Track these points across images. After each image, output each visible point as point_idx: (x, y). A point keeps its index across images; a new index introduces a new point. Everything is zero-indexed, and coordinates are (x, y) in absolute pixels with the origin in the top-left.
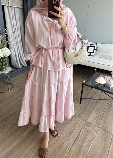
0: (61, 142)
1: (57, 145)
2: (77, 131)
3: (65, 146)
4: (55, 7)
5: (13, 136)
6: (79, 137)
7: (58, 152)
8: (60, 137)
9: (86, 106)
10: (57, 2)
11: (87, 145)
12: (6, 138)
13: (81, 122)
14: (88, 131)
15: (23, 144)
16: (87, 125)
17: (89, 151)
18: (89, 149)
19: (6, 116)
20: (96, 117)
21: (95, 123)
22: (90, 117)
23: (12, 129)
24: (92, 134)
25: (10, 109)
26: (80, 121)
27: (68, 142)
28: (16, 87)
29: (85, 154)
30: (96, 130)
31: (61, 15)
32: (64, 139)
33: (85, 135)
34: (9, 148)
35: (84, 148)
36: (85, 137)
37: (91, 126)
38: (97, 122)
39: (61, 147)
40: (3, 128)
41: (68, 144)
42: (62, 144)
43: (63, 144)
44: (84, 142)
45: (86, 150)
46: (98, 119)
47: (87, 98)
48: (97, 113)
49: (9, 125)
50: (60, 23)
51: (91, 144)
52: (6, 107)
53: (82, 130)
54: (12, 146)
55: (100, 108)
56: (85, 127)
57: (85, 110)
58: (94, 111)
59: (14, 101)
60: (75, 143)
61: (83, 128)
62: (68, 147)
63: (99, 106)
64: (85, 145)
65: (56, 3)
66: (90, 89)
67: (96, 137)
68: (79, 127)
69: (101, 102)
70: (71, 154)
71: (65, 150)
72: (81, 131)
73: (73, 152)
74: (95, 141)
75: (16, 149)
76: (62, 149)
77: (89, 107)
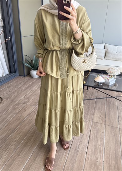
0: (76, 146)
1: (73, 150)
2: (87, 132)
3: (80, 149)
4: (65, 7)
5: (22, 152)
6: (91, 138)
7: (76, 156)
8: (74, 142)
9: (88, 108)
10: (68, 2)
11: (101, 143)
12: (15, 156)
13: (89, 123)
14: (97, 130)
15: (37, 158)
16: (95, 125)
17: (104, 148)
18: (104, 146)
19: (6, 133)
20: (100, 116)
21: (102, 122)
22: (95, 117)
23: (18, 146)
24: (102, 132)
25: (8, 125)
26: (87, 123)
27: (82, 145)
28: (5, 100)
29: (101, 152)
30: (104, 128)
31: (72, 16)
32: (77, 143)
33: (96, 134)
34: (23, 166)
35: (99, 146)
36: (96, 136)
37: (98, 125)
38: (102, 121)
39: (78, 151)
40: (7, 147)
41: (84, 146)
42: (77, 148)
43: (79, 147)
44: (97, 141)
45: (101, 147)
46: (102, 118)
47: (87, 99)
48: (100, 112)
49: (13, 142)
50: (71, 25)
51: (104, 141)
52: (2, 124)
53: (92, 130)
54: (26, 163)
55: (101, 107)
56: (93, 127)
57: (88, 112)
58: (96, 111)
59: (9, 115)
60: (89, 144)
61: (92, 128)
62: (84, 149)
63: (99, 105)
64: (99, 143)
65: (66, 3)
66: (87, 90)
67: (107, 134)
68: (88, 128)
69: (100, 101)
70: (89, 155)
71: (82, 153)
72: (91, 132)
73: (90, 153)
74: (106, 138)
75: (31, 165)
76: (79, 152)
77: (91, 108)
